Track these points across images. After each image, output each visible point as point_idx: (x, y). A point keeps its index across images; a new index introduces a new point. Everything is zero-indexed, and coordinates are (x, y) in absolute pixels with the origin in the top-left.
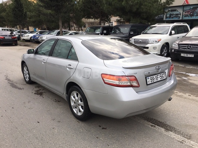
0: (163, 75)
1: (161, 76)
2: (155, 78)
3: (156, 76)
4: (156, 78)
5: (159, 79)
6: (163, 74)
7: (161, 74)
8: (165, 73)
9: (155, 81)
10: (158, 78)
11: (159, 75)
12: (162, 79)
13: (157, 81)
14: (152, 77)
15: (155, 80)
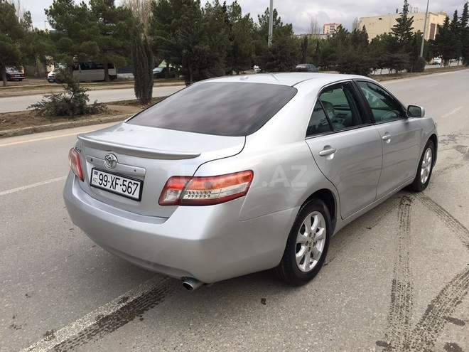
0: (133, 187)
1: (126, 183)
2: (110, 179)
3: (113, 176)
4: (111, 182)
5: (119, 189)
6: (133, 182)
7: (129, 180)
8: (139, 183)
9: (108, 187)
10: (116, 184)
11: (122, 179)
12: (126, 193)
13: (112, 189)
14: (104, 174)
15: (109, 184)
